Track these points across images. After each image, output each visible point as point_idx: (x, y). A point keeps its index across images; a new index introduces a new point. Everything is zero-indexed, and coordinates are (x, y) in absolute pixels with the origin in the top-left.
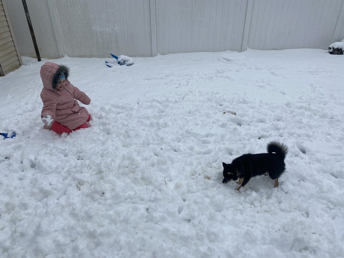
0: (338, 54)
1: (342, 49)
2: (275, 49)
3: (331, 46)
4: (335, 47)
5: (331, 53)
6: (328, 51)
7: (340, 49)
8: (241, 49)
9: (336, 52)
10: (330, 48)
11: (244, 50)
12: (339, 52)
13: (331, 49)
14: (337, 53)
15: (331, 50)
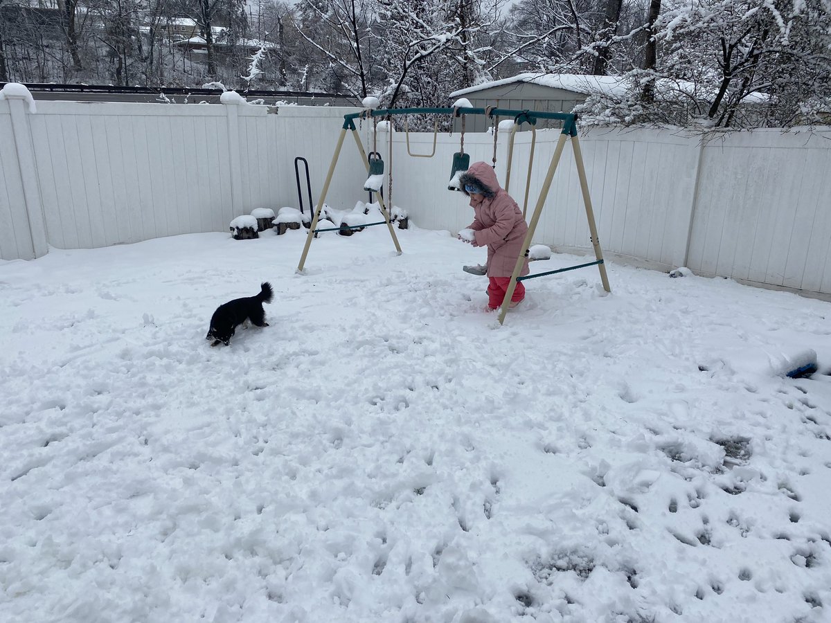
0: (249, 238)
1: (253, 229)
2: (121, 241)
3: (233, 224)
4: (241, 227)
5: (237, 237)
6: (230, 234)
7: (250, 227)
8: (34, 252)
9: (245, 234)
10: (232, 229)
11: (43, 255)
12: (250, 235)
13: (234, 230)
14: (247, 235)
15: (235, 233)
